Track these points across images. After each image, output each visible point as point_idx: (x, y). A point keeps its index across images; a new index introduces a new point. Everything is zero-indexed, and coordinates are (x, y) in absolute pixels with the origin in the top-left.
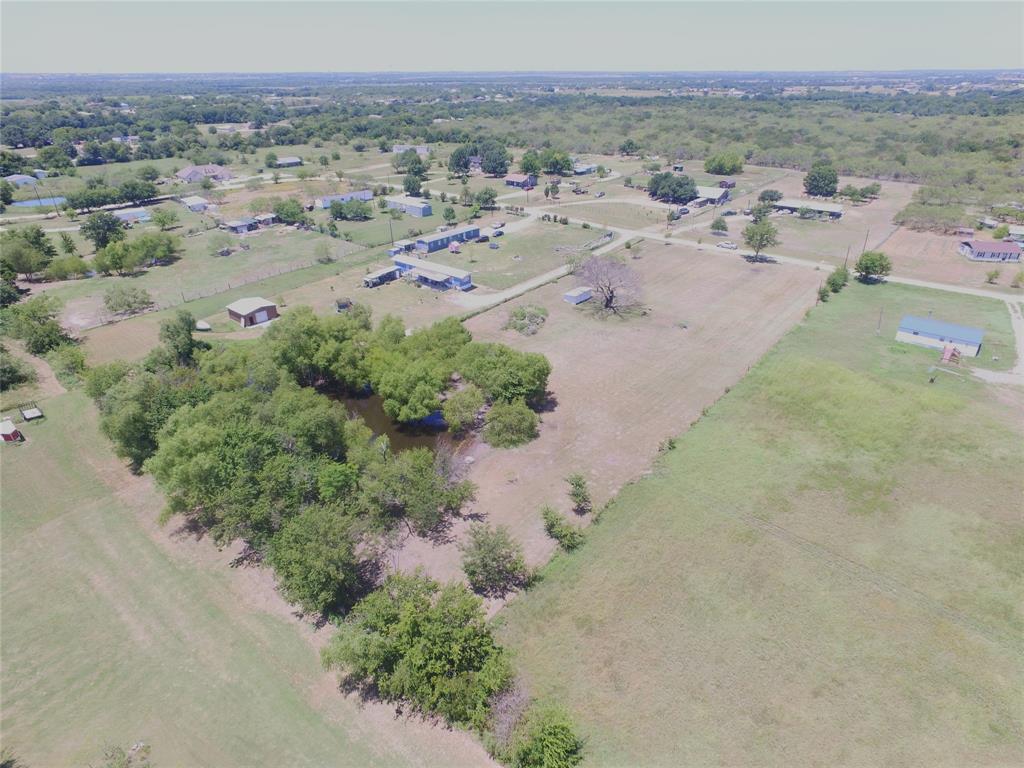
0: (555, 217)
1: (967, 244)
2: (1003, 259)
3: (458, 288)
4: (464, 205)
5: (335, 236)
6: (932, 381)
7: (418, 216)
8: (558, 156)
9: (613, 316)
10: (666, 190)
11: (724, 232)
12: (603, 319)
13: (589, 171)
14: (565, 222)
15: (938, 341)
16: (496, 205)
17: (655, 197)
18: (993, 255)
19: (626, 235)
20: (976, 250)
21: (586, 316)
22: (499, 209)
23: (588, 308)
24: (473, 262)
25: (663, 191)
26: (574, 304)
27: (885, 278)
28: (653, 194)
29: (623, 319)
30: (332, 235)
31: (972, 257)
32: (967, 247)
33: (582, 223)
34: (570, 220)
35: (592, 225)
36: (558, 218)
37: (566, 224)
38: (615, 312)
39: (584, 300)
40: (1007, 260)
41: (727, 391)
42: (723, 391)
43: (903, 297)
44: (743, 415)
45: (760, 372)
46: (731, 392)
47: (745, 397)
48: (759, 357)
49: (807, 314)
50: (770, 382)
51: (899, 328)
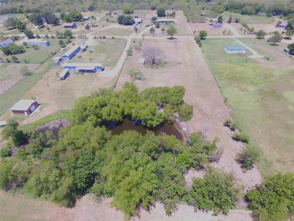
0: (100, 37)
1: (211, 25)
3: (99, 70)
4: (59, 38)
5: (18, 62)
6: (246, 62)
7: (45, 46)
8: (78, 14)
9: (158, 66)
13: (89, 18)
14: (104, 38)
15: (237, 51)
16: (73, 36)
18: (218, 27)
19: (128, 38)
20: (214, 26)
21: (151, 68)
22: (75, 37)
23: (148, 65)
24: (91, 59)
26: (143, 65)
27: (206, 37)
28: (120, 23)
29: (162, 66)
30: (15, 62)
32: (211, 26)
33: (111, 37)
34: (106, 37)
35: (115, 37)
36: (102, 37)
37: (105, 38)
38: (157, 64)
41: (215, 79)
42: (214, 79)
43: (214, 41)
44: (227, 84)
45: (216, 71)
46: (216, 79)
47: (221, 79)
48: (208, 67)
49: (203, 51)
50: (221, 73)
51: (228, 50)
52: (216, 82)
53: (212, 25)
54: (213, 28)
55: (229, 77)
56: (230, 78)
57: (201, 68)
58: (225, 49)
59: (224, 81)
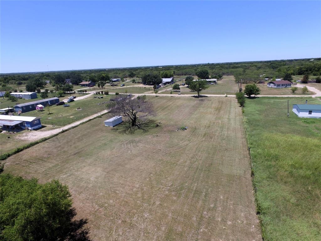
0: (102, 92)
1: (271, 83)
2: (286, 86)
3: (30, 128)
7: (28, 99)
9: (138, 130)
10: (150, 80)
11: (179, 90)
12: (132, 133)
14: (106, 94)
17: (146, 84)
18: (282, 85)
19: (137, 95)
20: (277, 84)
21: (120, 133)
23: (121, 128)
24: (50, 114)
25: (148, 81)
26: (112, 127)
27: (257, 96)
29: (145, 131)
31: (276, 87)
33: (115, 93)
34: (110, 93)
35: (120, 94)
38: (139, 128)
39: (118, 124)
40: (287, 87)
41: (253, 174)
42: (249, 176)
43: (272, 101)
44: (292, 201)
45: (260, 151)
46: (257, 175)
47: (272, 177)
48: (244, 140)
49: (243, 112)
50: (276, 158)
51: (299, 110)
52: (254, 185)
53: (273, 83)
54: (274, 87)
55: (302, 172)
56: (307, 178)
57: (224, 142)
58: (295, 110)
59: (283, 187)
